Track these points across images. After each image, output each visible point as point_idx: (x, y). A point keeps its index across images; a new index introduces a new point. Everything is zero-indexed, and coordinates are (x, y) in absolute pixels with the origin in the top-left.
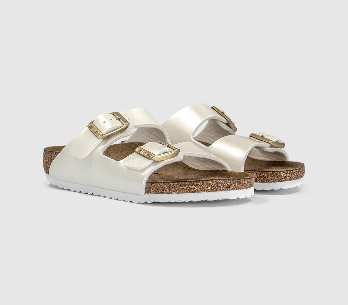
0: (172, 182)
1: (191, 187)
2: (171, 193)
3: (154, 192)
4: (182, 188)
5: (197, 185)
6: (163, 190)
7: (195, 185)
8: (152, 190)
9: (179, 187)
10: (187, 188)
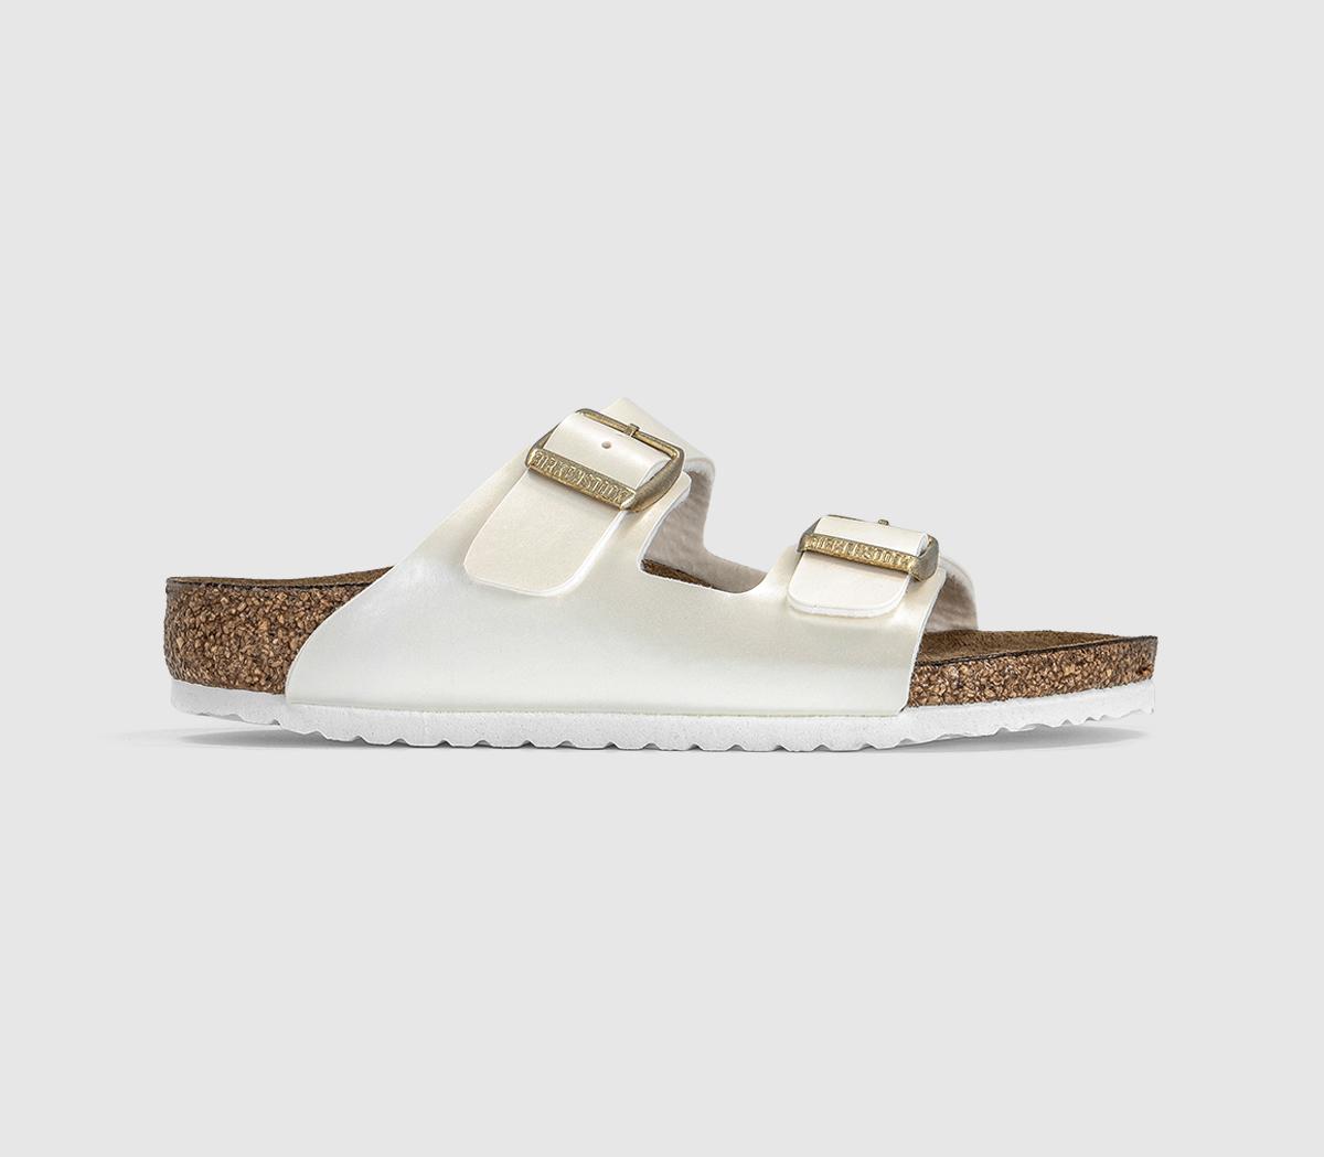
0: (1013, 654)
1: (1067, 671)
2: (1008, 697)
3: (943, 700)
4: (1042, 677)
5: (1081, 663)
6: (982, 688)
7: (1077, 664)
8: (937, 690)
9: (1035, 672)
10: (1055, 674)
